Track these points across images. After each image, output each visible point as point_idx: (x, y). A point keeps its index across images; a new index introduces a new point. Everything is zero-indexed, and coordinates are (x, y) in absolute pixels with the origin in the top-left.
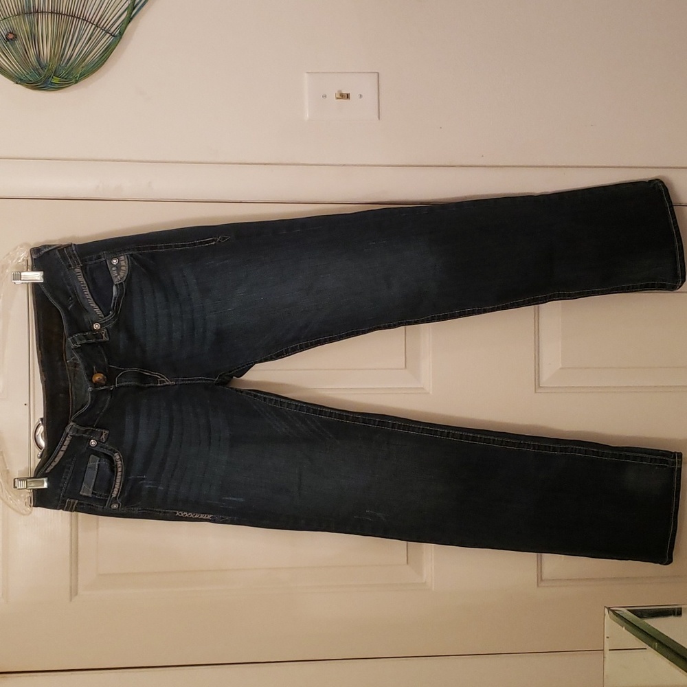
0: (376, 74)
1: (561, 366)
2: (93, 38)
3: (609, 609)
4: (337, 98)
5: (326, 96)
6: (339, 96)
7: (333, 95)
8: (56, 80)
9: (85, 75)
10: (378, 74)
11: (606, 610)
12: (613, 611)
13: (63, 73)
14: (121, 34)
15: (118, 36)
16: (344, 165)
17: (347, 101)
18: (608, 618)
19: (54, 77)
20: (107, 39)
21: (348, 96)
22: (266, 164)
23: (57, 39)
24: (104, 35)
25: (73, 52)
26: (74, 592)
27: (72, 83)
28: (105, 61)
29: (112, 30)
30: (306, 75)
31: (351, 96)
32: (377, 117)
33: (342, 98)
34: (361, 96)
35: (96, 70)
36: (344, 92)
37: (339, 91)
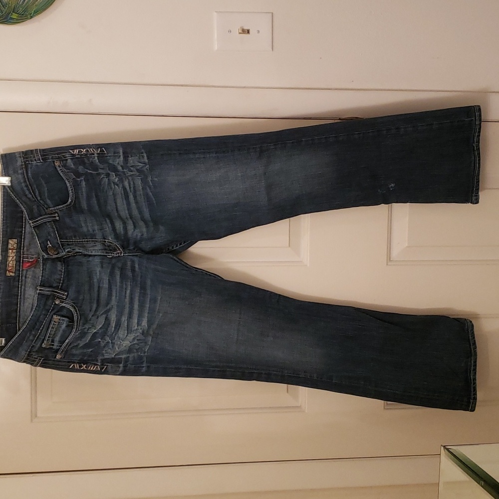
0: (271, 14)
1: (407, 245)
3: (444, 446)
4: (240, 33)
5: (231, 31)
6: (240, 31)
7: (236, 30)
8: (15, 16)
9: (38, 12)
10: (272, 13)
11: (442, 448)
12: (448, 450)
13: (21, 10)
16: (244, 87)
17: (248, 35)
18: (443, 453)
19: (13, 14)
21: (248, 32)
22: (183, 86)
26: (34, 415)
27: (27, 19)
28: (54, 1)
30: (216, 13)
31: (251, 32)
32: (271, 50)
33: (244, 33)
34: (258, 32)
35: (48, 7)
36: (246, 28)
37: (241, 28)
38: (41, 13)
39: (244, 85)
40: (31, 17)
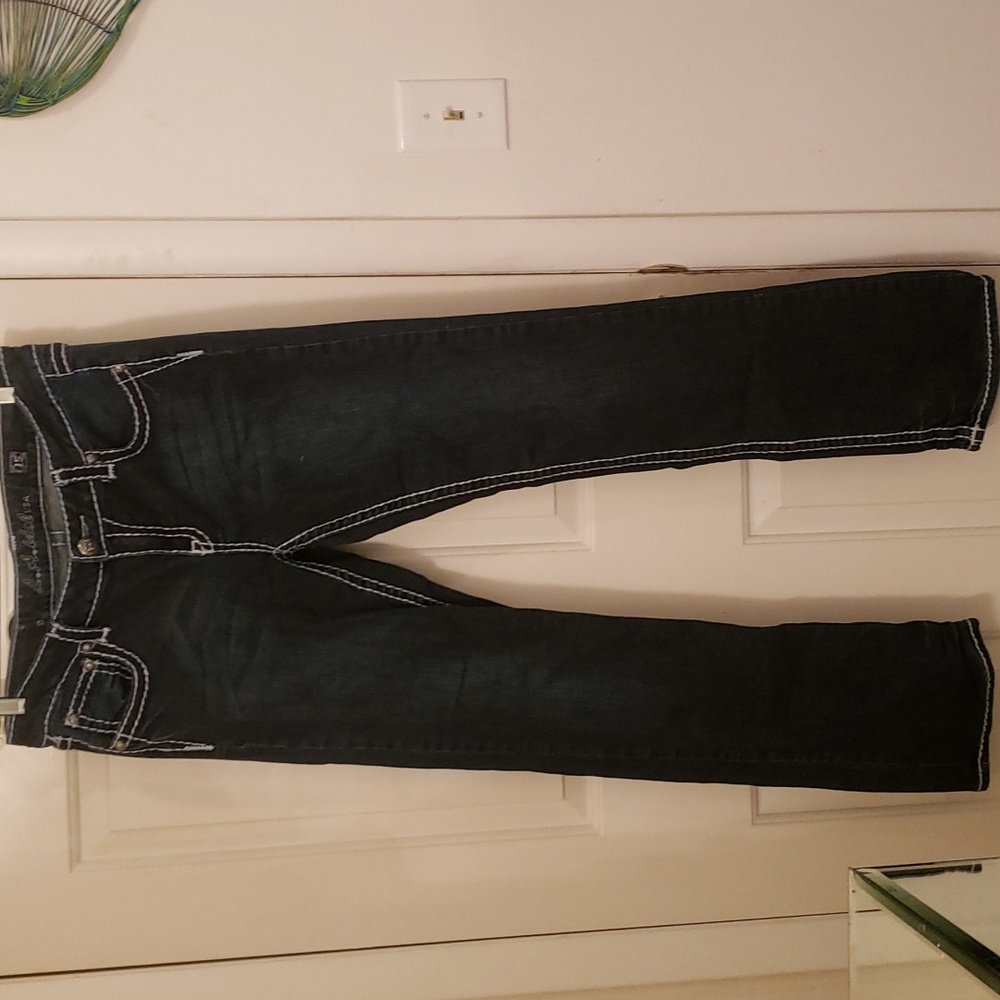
0: (502, 82)
1: (780, 505)
2: (77, 36)
3: (855, 870)
4: (446, 119)
5: (428, 116)
6: (447, 116)
7: (439, 113)
8: (23, 101)
9: (67, 92)
10: (505, 80)
11: (851, 872)
12: (861, 874)
14: (119, 29)
15: (115, 33)
16: (458, 218)
17: (460, 122)
18: (853, 882)
19: (21, 96)
20: (99, 37)
21: (461, 116)
22: (343, 219)
23: (23, 38)
24: (94, 32)
25: (49, 57)
26: (75, 857)
27: (48, 106)
28: (96, 71)
29: (107, 22)
30: (399, 84)
31: (465, 115)
32: (506, 147)
33: (452, 118)
34: (481, 114)
36: (457, 109)
37: (448, 108)
38: (72, 93)
39: (457, 215)
40: (55, 102)
